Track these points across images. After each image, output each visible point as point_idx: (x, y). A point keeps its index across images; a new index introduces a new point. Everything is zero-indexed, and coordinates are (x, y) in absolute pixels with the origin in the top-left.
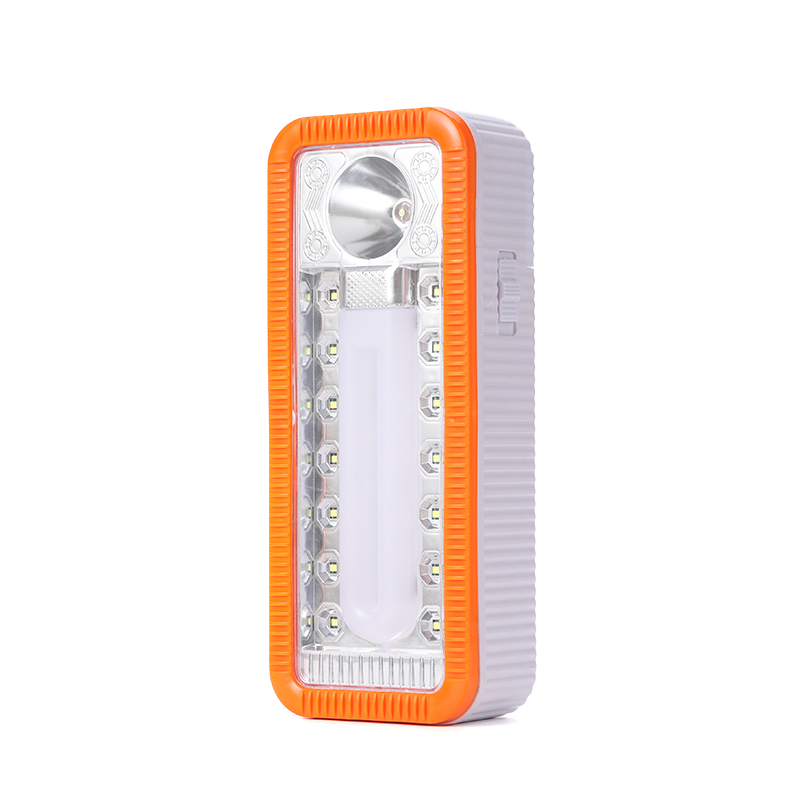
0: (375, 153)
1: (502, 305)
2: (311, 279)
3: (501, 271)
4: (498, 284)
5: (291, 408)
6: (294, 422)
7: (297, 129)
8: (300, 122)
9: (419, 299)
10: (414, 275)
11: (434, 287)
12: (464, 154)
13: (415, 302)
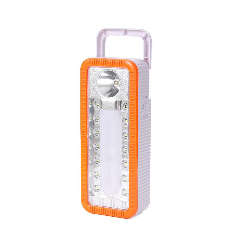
0: (110, 70)
1: (144, 110)
2: (92, 100)
3: (144, 101)
4: (143, 105)
5: (87, 134)
6: (87, 137)
7: (89, 61)
8: (90, 59)
9: (122, 108)
10: (121, 102)
11: (126, 105)
12: (135, 74)
13: (121, 109)
